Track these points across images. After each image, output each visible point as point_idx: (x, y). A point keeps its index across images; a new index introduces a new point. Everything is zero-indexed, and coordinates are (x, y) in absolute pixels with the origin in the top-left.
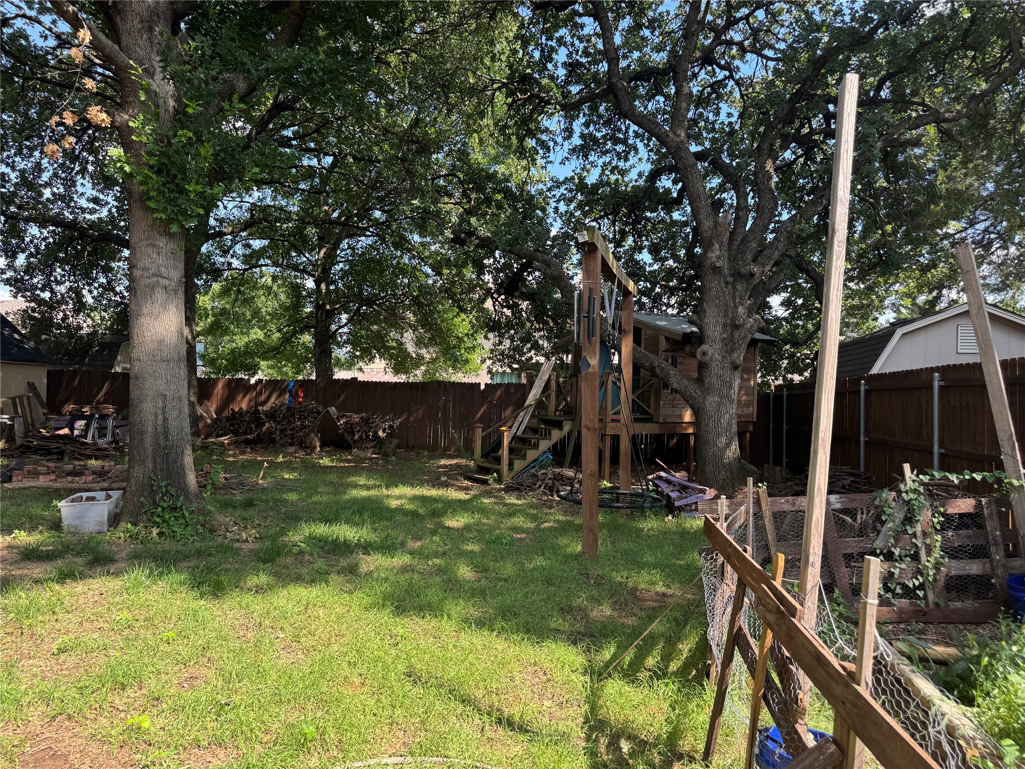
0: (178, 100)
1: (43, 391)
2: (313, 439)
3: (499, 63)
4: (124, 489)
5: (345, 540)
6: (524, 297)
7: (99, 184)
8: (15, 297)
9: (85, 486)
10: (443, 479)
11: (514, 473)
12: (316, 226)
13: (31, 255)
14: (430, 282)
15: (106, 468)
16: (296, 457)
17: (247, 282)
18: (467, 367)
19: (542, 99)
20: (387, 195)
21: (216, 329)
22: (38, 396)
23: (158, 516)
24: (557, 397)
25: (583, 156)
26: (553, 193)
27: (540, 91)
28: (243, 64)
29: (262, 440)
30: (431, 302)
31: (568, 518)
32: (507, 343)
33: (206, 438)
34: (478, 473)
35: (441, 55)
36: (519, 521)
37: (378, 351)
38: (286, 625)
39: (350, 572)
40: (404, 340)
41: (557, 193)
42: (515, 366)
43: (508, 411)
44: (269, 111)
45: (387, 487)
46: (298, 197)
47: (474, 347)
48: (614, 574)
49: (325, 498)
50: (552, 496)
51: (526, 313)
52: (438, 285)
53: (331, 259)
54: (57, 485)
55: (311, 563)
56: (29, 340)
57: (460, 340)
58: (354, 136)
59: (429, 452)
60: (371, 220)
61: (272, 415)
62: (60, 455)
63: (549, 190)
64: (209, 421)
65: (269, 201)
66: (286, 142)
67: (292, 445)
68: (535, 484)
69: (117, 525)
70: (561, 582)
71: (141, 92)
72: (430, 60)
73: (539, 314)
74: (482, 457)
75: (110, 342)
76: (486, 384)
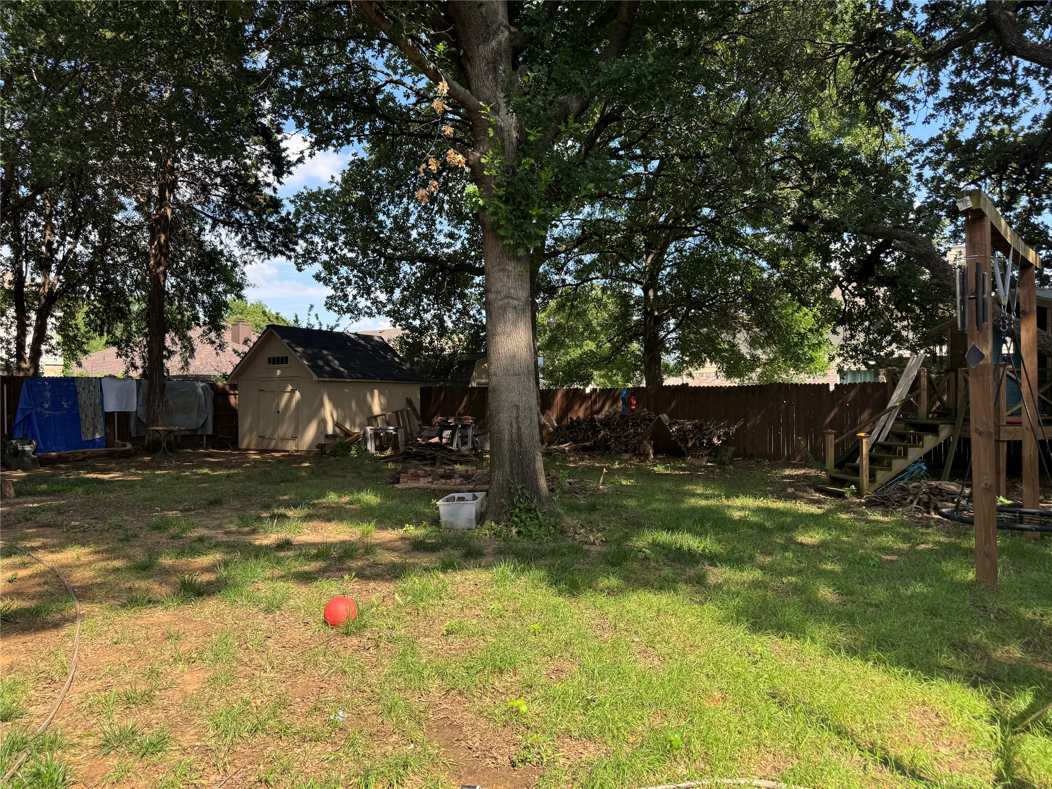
0: (520, 130)
1: (417, 405)
2: (646, 446)
3: (842, 25)
4: (487, 491)
5: (689, 550)
6: (881, 282)
7: (453, 220)
8: (394, 326)
9: (455, 487)
10: (790, 490)
11: (877, 485)
12: (644, 233)
13: (405, 289)
14: (765, 276)
15: (469, 472)
16: (631, 464)
17: (579, 296)
18: (812, 366)
19: (897, 54)
20: (716, 191)
21: (554, 344)
22: (414, 410)
23: (517, 516)
24: (930, 397)
25: (954, 110)
26: (914, 159)
27: (894, 45)
28: (576, 83)
29: (598, 447)
30: (768, 298)
31: (953, 540)
32: (861, 337)
33: (549, 445)
34: (831, 485)
35: (773, 31)
36: (887, 540)
37: (709, 356)
38: (640, 630)
39: (697, 582)
40: (736, 341)
41: (920, 157)
42: (872, 363)
43: (865, 415)
44: (597, 125)
45: (727, 497)
46: (625, 206)
47: (820, 343)
48: (1022, 609)
49: (663, 506)
50: (929, 513)
51: (884, 300)
52: (775, 278)
53: (658, 264)
54: (434, 486)
55: (657, 569)
56: (406, 362)
57: (803, 337)
58: (680, 135)
59: (770, 460)
60: (699, 219)
61: (606, 423)
62: (433, 461)
63: (910, 155)
64: (551, 429)
65: (598, 216)
66: (614, 153)
67: (626, 452)
68: (905, 499)
69: (483, 523)
70: (950, 614)
71: (490, 129)
72: (761, 38)
73: (901, 301)
74: (835, 466)
75: (467, 361)
76: (836, 385)
